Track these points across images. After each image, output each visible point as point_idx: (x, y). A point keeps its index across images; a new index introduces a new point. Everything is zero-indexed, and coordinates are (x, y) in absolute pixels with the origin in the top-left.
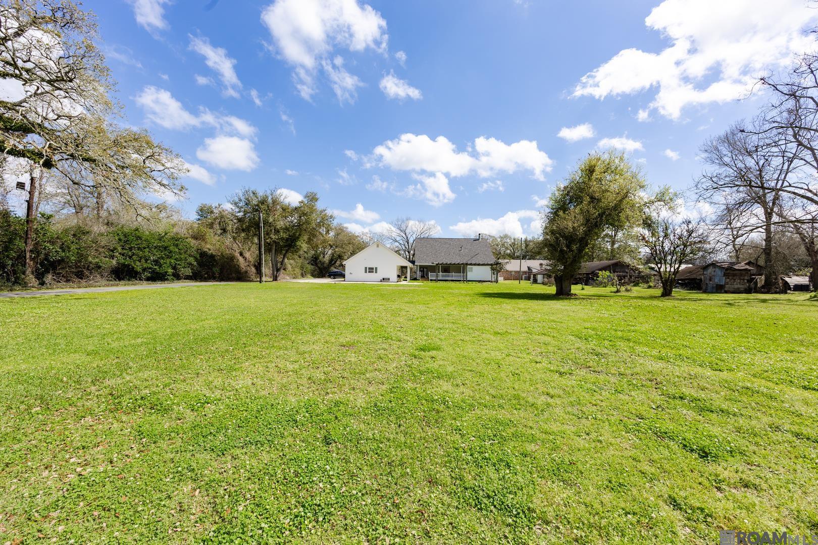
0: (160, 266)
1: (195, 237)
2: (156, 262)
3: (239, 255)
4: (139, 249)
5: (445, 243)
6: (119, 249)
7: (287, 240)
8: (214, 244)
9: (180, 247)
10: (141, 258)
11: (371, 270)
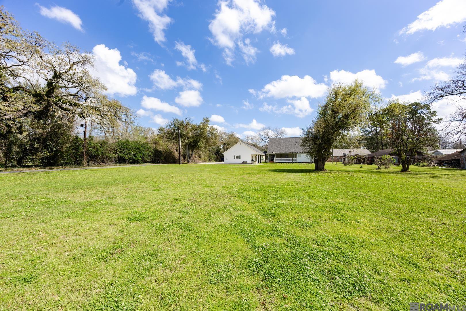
0: (136, 157)
1: (155, 143)
2: (134, 155)
3: (175, 151)
4: (127, 149)
5: (287, 141)
6: (119, 150)
7: (193, 142)
8: (163, 146)
9: (145, 148)
10: (128, 153)
11: (237, 157)
